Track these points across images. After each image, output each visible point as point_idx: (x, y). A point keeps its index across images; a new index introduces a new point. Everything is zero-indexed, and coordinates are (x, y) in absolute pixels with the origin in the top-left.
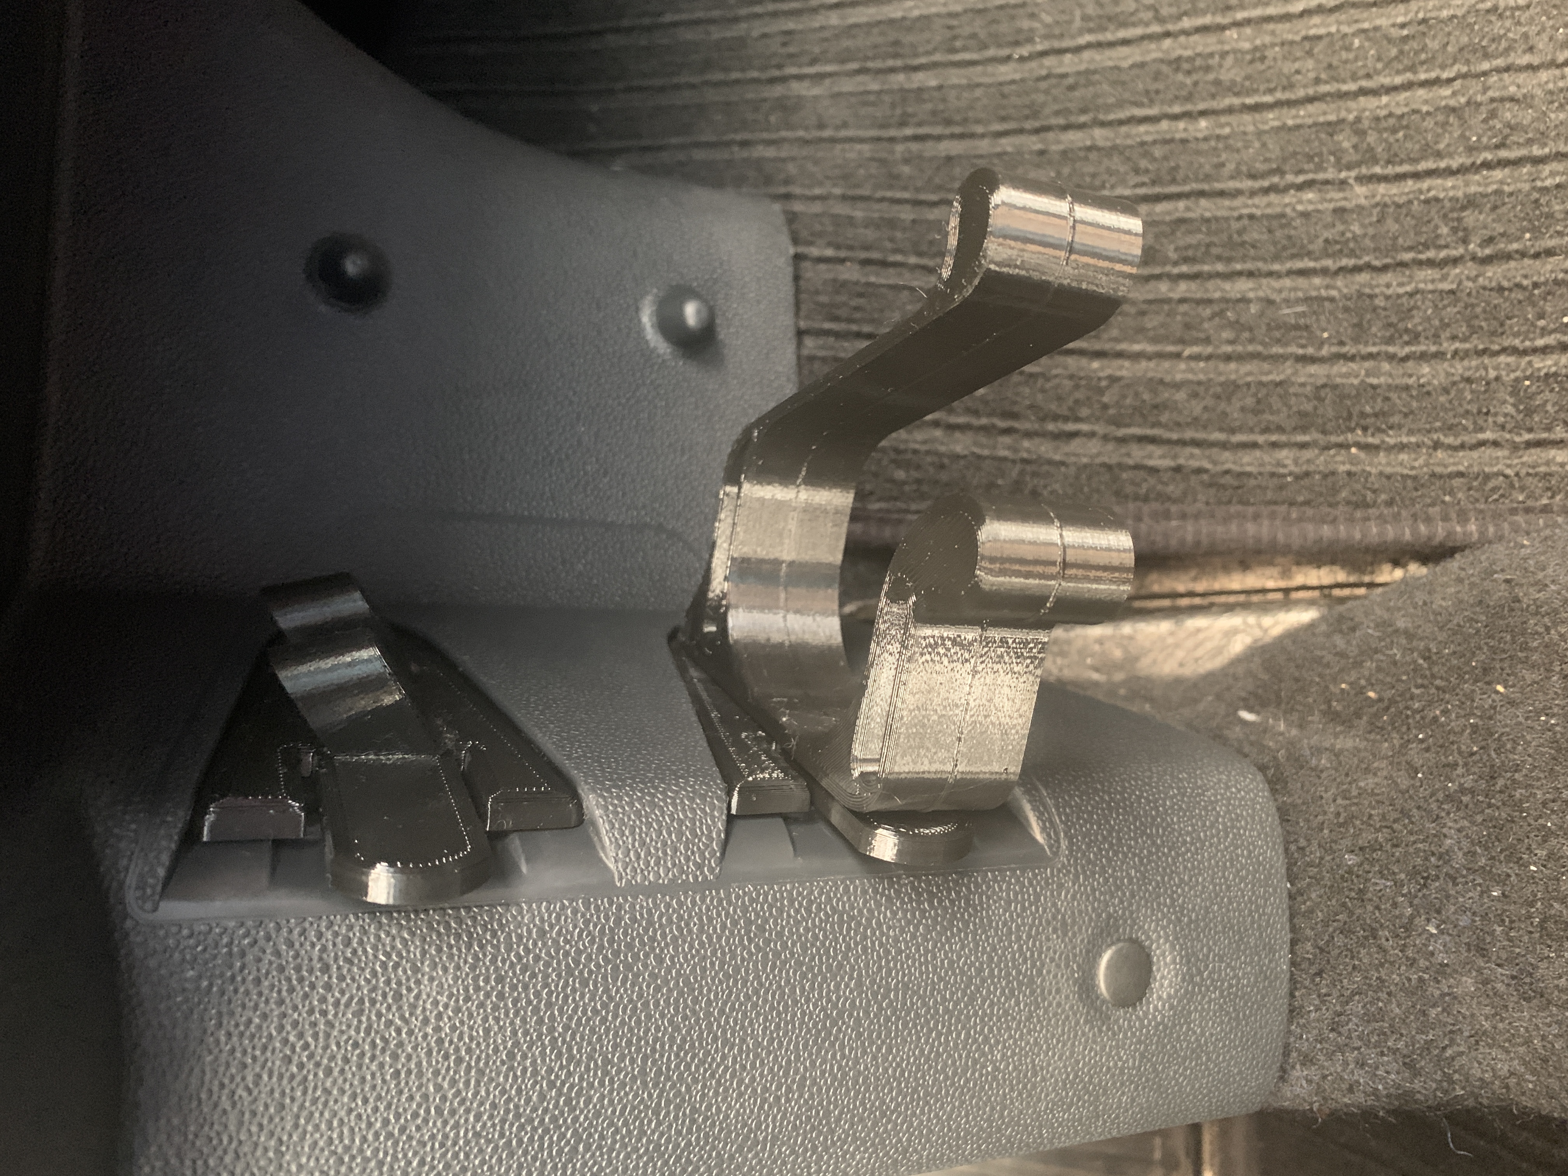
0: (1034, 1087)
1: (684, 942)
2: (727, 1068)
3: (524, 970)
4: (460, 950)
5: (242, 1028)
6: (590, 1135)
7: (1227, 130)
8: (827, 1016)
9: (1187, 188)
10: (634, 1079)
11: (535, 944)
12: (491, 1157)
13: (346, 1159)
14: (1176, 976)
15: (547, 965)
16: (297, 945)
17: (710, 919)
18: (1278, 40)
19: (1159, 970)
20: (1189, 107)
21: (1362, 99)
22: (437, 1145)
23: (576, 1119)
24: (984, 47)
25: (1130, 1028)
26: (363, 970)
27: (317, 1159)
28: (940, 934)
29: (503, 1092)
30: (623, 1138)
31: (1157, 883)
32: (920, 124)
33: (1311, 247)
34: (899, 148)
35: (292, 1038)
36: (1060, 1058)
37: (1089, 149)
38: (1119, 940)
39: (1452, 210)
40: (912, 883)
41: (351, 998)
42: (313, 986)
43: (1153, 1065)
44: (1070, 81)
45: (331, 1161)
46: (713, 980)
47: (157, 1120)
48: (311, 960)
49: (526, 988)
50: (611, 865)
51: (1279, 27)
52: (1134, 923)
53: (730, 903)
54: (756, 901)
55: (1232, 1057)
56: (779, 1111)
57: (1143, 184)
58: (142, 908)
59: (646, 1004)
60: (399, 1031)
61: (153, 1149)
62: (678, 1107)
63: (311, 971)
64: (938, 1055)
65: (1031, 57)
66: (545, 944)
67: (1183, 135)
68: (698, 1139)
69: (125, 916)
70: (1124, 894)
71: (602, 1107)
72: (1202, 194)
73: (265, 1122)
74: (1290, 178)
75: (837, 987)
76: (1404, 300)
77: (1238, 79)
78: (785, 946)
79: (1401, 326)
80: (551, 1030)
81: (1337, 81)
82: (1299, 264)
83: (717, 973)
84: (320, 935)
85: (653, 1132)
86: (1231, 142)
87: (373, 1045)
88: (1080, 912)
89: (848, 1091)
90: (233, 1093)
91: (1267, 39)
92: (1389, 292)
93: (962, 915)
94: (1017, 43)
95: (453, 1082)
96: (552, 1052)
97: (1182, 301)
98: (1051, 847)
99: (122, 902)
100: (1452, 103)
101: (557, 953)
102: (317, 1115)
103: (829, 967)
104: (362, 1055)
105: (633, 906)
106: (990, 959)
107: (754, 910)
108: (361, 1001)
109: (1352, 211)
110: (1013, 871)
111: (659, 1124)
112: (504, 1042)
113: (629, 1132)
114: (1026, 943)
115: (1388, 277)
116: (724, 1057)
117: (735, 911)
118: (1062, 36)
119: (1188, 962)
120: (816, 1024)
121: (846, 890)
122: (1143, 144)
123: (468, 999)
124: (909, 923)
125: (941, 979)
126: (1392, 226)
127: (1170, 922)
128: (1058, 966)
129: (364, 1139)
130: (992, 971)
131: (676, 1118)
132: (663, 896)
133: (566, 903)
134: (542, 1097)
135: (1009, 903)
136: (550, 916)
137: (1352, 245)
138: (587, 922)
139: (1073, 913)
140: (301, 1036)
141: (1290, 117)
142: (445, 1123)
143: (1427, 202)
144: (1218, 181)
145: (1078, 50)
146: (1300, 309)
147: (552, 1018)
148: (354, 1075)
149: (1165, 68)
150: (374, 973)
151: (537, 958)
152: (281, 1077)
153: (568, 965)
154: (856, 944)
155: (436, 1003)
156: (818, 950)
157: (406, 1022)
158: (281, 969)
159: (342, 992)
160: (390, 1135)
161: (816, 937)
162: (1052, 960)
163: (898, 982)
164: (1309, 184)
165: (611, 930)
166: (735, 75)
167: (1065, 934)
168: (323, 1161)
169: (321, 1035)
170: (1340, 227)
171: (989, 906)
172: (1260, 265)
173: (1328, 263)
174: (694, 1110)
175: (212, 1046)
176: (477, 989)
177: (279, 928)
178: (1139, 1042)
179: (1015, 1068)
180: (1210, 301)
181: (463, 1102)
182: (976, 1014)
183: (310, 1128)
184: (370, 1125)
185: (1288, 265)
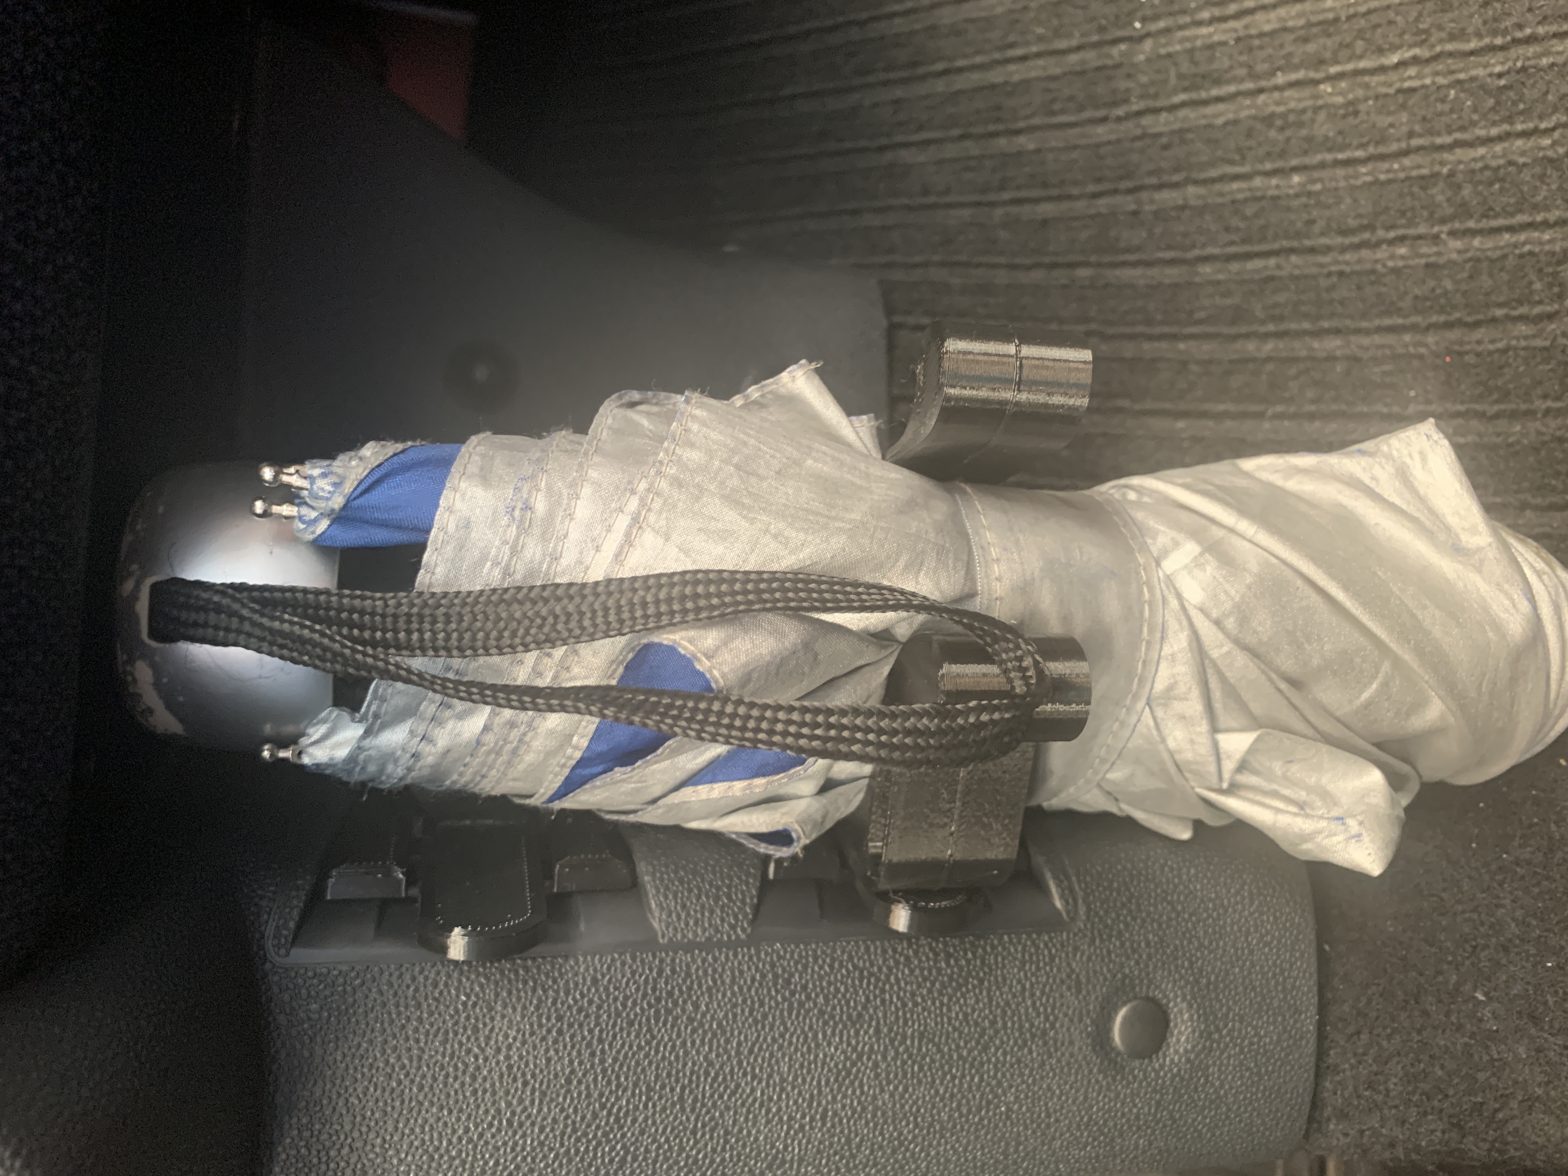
0: (1048, 1126)
1: (718, 991)
2: (755, 1100)
3: (580, 1011)
4: (526, 993)
5: (353, 1050)
6: (637, 1149)
7: (1318, 187)
8: (847, 1058)
9: (1276, 246)
10: (674, 1105)
11: (589, 990)
12: (553, 1162)
13: (436, 1157)
14: (1194, 1031)
15: (599, 1007)
16: (396, 986)
17: (741, 972)
18: (1371, 93)
19: (1176, 1026)
20: (1280, 164)
21: (1458, 151)
22: (509, 1150)
23: (624, 1135)
24: (1081, 108)
25: (1145, 1078)
26: (448, 1007)
27: (414, 1156)
28: (955, 990)
29: (562, 1110)
30: (665, 1152)
31: (1176, 947)
32: (1018, 188)
33: (1401, 304)
34: (999, 212)
35: (392, 1060)
36: (1074, 1102)
37: (1183, 208)
38: (1135, 998)
39: (1549, 264)
40: (930, 945)
41: (439, 1029)
42: (408, 1019)
43: (1171, 1113)
44: (1164, 140)
45: (425, 1158)
46: (743, 1023)
47: (291, 1118)
48: (406, 998)
49: (581, 1026)
50: (656, 925)
51: (1374, 80)
52: (1150, 982)
53: (759, 959)
54: (784, 958)
55: (1254, 1110)
56: (804, 1137)
57: (1232, 243)
58: (278, 954)
59: (684, 1043)
60: (476, 1057)
61: (288, 1141)
62: (712, 1130)
63: (407, 1007)
64: (952, 1096)
65: (1128, 117)
66: (597, 990)
67: (1275, 192)
68: (731, 1156)
69: (265, 960)
70: (1141, 956)
71: (646, 1126)
72: (1292, 251)
73: (372, 1124)
74: (1381, 233)
75: (857, 1033)
76: (1496, 356)
77: (1331, 134)
78: (808, 998)
79: (1491, 383)
80: (602, 1061)
81: (1432, 134)
82: (1387, 322)
83: (747, 1019)
84: (414, 979)
85: (691, 1149)
86: (1322, 198)
87: (456, 1068)
88: (1095, 972)
89: (867, 1123)
90: (347, 1100)
91: (1360, 93)
92: (1480, 348)
93: (978, 973)
94: (1115, 104)
95: (521, 1101)
96: (603, 1079)
97: (1269, 359)
98: (1068, 912)
99: (262, 947)
100: (1550, 153)
101: (608, 996)
102: (412, 1121)
103: (850, 1017)
104: (447, 1076)
105: (673, 960)
106: (1004, 1012)
107: (781, 965)
108: (447, 1032)
109: (1443, 267)
110: (1029, 936)
111: (696, 1142)
112: (563, 1069)
113: (670, 1148)
114: (1041, 999)
115: (1480, 333)
116: (753, 1090)
117: (764, 966)
118: (1156, 96)
119: (1206, 1020)
120: (836, 1065)
121: (867, 949)
122: (1233, 202)
123: (532, 1034)
124: (925, 979)
125: (955, 1029)
126: (1486, 282)
127: (1187, 982)
128: (1071, 1021)
129: (450, 1142)
130: (1005, 1024)
131: (711, 1138)
132: (701, 951)
133: (616, 956)
134: (595, 1116)
135: (1023, 963)
136: (602, 966)
137: (1443, 301)
138: (633, 973)
139: (1088, 973)
140: (399, 1058)
141: (1383, 171)
142: (515, 1133)
143: (1522, 256)
144: (1308, 237)
145: (1173, 108)
146: (1387, 368)
147: (603, 1051)
148: (441, 1091)
149: (1259, 126)
150: (457, 1011)
151: (591, 1002)
152: (384, 1090)
153: (616, 1008)
154: (875, 997)
155: (506, 1036)
156: (839, 1001)
157: (483, 1050)
158: (384, 1005)
159: (432, 1025)
160: (470, 1140)
161: (837, 990)
162: (1066, 1015)
163: (914, 1031)
164: (1402, 239)
165: (655, 980)
166: (847, 145)
167: (1079, 991)
168: (417, 1157)
169: (415, 1058)
170: (1432, 283)
171: (1004, 966)
172: (1348, 322)
173: (1417, 319)
174: (727, 1133)
175: (331, 1063)
176: (540, 1026)
177: (382, 972)
178: (1155, 1091)
179: (1028, 1110)
180: (1295, 360)
181: (529, 1117)
182: (989, 1061)
183: (407, 1131)
184: (454, 1131)
185: (1377, 322)
